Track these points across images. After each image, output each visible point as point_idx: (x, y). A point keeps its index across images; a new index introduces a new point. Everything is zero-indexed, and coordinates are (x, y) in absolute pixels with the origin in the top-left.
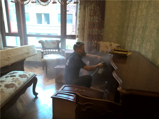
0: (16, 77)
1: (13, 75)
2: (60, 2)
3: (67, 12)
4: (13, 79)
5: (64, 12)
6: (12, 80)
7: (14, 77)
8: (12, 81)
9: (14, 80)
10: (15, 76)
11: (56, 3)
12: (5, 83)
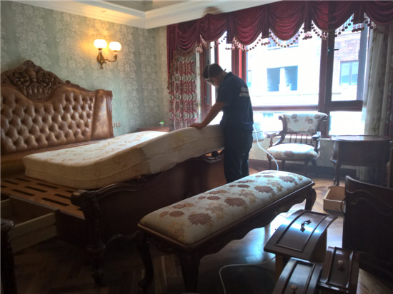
0: (249, 189)
1: (246, 184)
2: (318, 35)
3: (335, 52)
4: (243, 190)
5: (329, 52)
6: (240, 193)
7: (245, 189)
8: (240, 195)
9: (244, 192)
10: (247, 186)
11: (311, 37)
12: (227, 195)
